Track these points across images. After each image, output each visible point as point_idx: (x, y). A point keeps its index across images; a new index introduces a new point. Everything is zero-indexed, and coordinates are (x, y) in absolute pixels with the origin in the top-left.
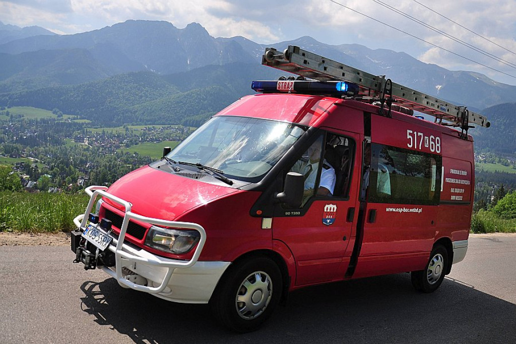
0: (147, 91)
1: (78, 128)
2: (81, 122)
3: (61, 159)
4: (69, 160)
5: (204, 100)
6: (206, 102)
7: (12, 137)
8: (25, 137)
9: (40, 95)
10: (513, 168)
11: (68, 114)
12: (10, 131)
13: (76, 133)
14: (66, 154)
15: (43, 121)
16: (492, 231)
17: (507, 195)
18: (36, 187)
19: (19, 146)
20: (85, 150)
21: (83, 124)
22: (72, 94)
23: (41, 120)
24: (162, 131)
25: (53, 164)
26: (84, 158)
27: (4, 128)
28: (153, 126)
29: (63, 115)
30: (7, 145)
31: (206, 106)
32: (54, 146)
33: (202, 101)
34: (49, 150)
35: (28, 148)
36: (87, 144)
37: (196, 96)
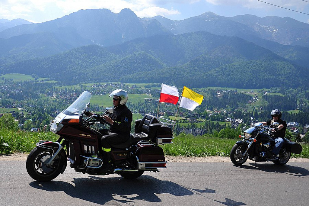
0: (95, 59)
1: (49, 87)
2: (50, 82)
3: (39, 108)
4: (43, 109)
5: (135, 63)
6: (136, 65)
7: (7, 94)
8: (14, 94)
9: (23, 65)
11: (42, 77)
12: (5, 90)
13: (48, 90)
14: (41, 105)
15: (26, 83)
18: (23, 128)
19: (11, 100)
20: (54, 101)
21: (52, 83)
22: (44, 63)
23: (24, 81)
24: (106, 87)
25: (33, 112)
26: (53, 107)
28: (100, 83)
29: (39, 78)
30: (3, 99)
31: (136, 68)
32: (33, 99)
33: (133, 64)
34: (30, 102)
35: (17, 101)
36: (55, 97)
37: (129, 61)
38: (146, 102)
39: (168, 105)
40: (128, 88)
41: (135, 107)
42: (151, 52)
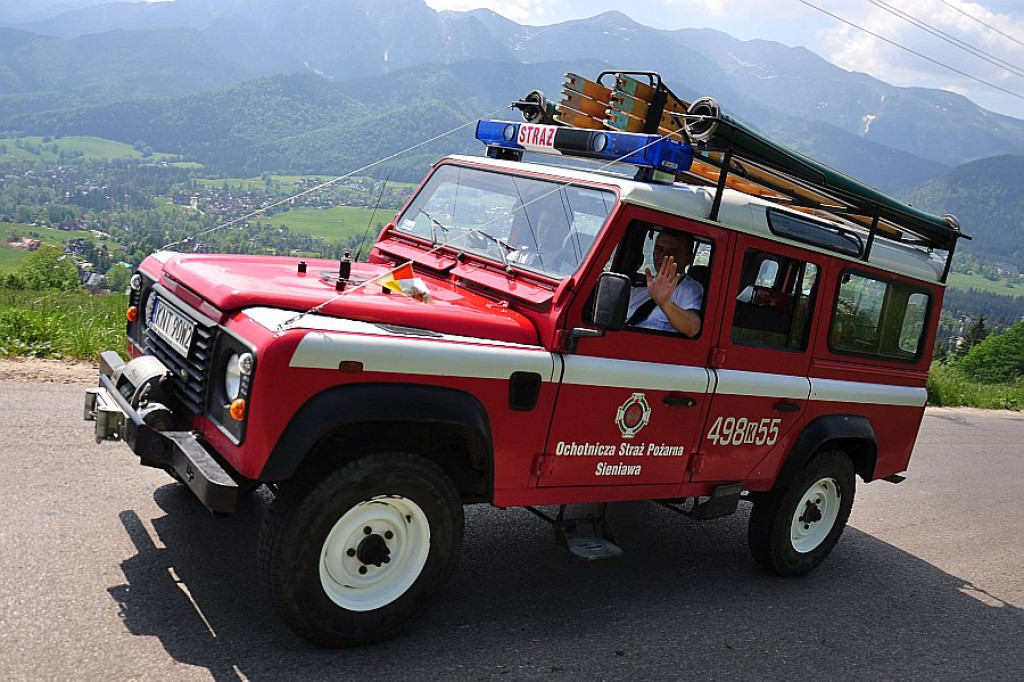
0: (308, 111)
1: (179, 178)
2: (184, 167)
3: (149, 235)
4: (162, 237)
5: (414, 130)
7: (64, 193)
8: (85, 193)
9: (113, 115)
10: (1007, 286)
11: (161, 151)
12: (59, 182)
13: (176, 186)
14: (157, 226)
15: (117, 163)
16: (954, 403)
17: (990, 339)
18: (103, 285)
19: (74, 208)
20: (191, 219)
21: (188, 170)
22: (170, 114)
23: (114, 161)
24: (333, 187)
25: (135, 243)
27: (50, 175)
28: (318, 177)
29: (154, 153)
30: (54, 205)
32: (137, 210)
33: (409, 132)
34: (128, 217)
35: (91, 212)
36: (195, 207)
37: (398, 122)
40: (391, 193)
42: (459, 103)
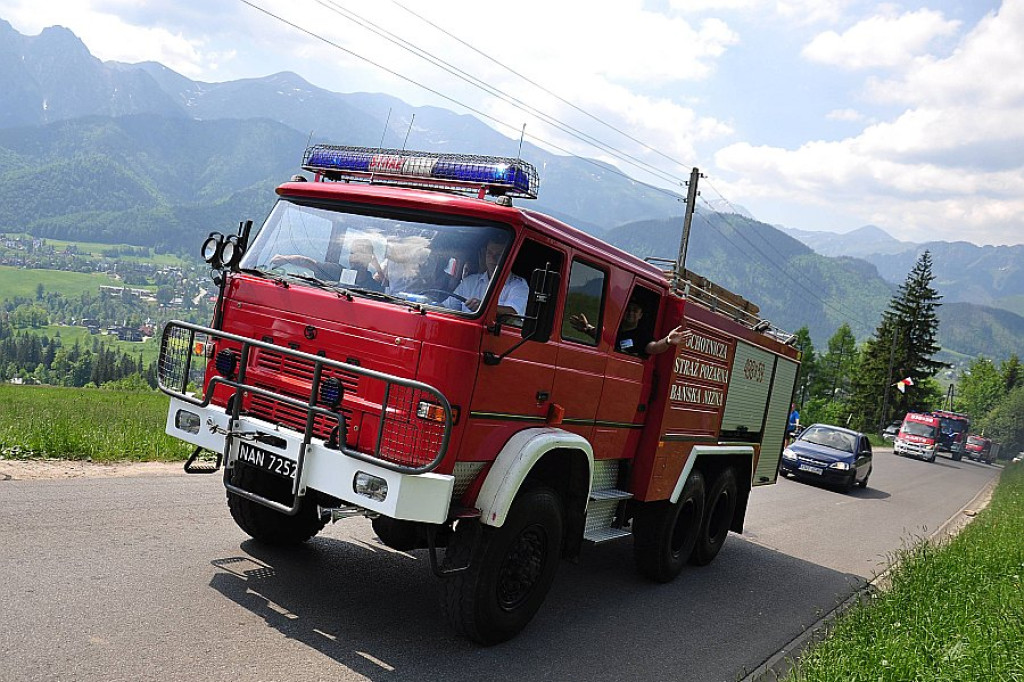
5: (78, 185)
6: (80, 190)
31: (80, 197)
33: (72, 187)
37: (60, 177)
38: (105, 295)
39: (165, 306)
40: (52, 253)
41: (72, 308)
42: (127, 159)
